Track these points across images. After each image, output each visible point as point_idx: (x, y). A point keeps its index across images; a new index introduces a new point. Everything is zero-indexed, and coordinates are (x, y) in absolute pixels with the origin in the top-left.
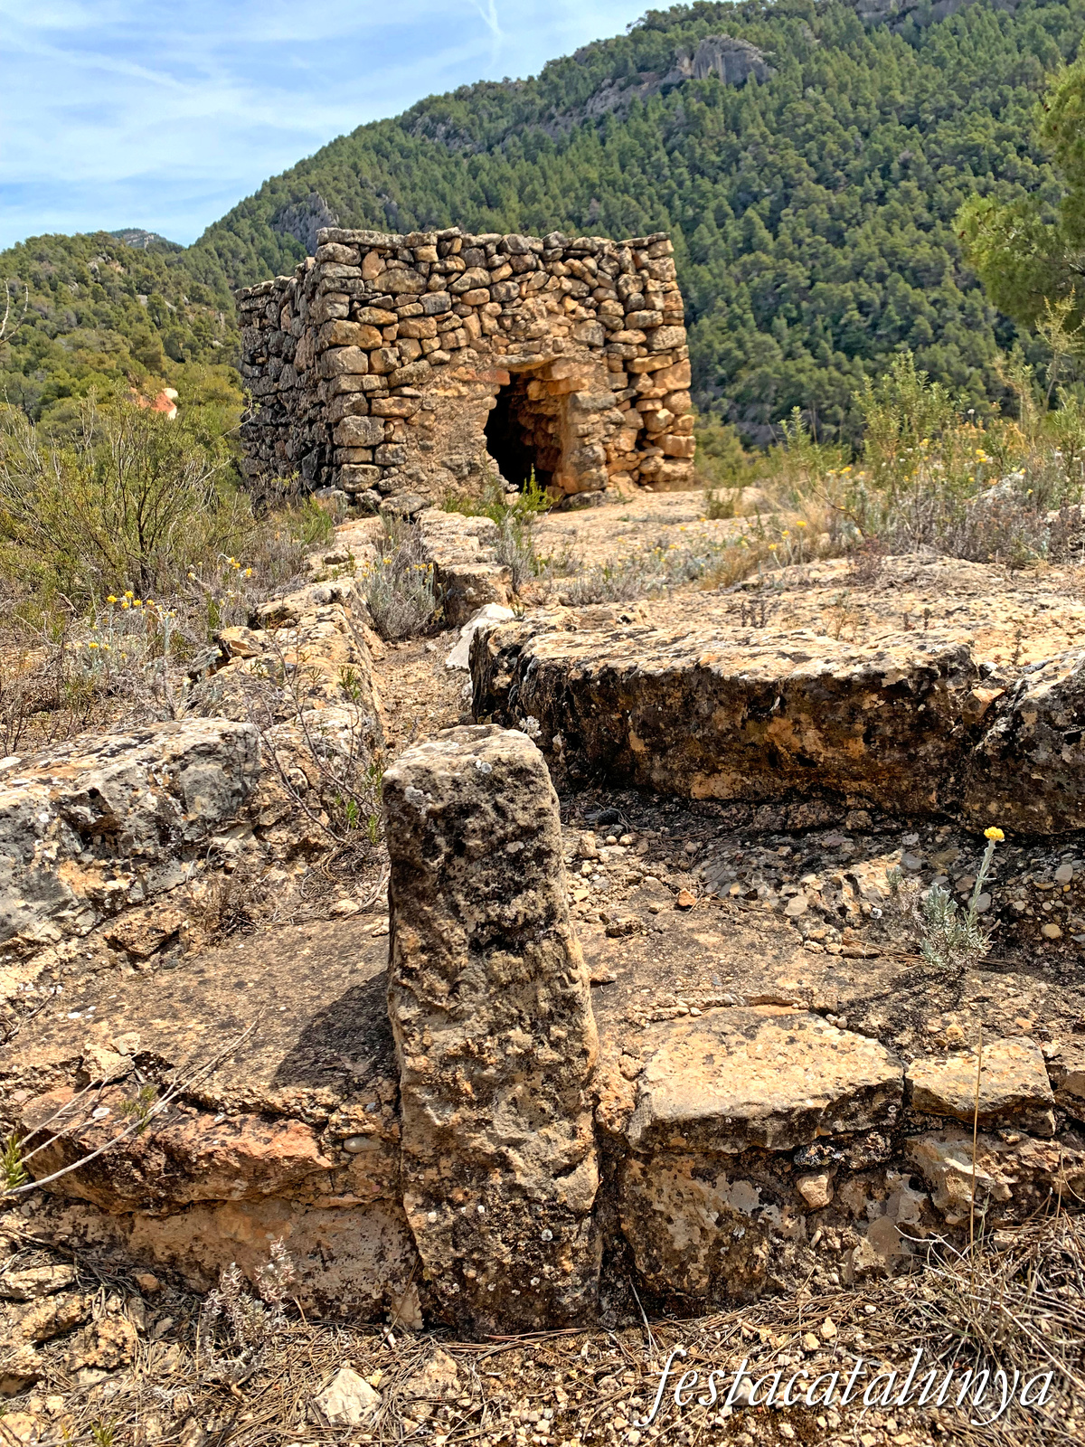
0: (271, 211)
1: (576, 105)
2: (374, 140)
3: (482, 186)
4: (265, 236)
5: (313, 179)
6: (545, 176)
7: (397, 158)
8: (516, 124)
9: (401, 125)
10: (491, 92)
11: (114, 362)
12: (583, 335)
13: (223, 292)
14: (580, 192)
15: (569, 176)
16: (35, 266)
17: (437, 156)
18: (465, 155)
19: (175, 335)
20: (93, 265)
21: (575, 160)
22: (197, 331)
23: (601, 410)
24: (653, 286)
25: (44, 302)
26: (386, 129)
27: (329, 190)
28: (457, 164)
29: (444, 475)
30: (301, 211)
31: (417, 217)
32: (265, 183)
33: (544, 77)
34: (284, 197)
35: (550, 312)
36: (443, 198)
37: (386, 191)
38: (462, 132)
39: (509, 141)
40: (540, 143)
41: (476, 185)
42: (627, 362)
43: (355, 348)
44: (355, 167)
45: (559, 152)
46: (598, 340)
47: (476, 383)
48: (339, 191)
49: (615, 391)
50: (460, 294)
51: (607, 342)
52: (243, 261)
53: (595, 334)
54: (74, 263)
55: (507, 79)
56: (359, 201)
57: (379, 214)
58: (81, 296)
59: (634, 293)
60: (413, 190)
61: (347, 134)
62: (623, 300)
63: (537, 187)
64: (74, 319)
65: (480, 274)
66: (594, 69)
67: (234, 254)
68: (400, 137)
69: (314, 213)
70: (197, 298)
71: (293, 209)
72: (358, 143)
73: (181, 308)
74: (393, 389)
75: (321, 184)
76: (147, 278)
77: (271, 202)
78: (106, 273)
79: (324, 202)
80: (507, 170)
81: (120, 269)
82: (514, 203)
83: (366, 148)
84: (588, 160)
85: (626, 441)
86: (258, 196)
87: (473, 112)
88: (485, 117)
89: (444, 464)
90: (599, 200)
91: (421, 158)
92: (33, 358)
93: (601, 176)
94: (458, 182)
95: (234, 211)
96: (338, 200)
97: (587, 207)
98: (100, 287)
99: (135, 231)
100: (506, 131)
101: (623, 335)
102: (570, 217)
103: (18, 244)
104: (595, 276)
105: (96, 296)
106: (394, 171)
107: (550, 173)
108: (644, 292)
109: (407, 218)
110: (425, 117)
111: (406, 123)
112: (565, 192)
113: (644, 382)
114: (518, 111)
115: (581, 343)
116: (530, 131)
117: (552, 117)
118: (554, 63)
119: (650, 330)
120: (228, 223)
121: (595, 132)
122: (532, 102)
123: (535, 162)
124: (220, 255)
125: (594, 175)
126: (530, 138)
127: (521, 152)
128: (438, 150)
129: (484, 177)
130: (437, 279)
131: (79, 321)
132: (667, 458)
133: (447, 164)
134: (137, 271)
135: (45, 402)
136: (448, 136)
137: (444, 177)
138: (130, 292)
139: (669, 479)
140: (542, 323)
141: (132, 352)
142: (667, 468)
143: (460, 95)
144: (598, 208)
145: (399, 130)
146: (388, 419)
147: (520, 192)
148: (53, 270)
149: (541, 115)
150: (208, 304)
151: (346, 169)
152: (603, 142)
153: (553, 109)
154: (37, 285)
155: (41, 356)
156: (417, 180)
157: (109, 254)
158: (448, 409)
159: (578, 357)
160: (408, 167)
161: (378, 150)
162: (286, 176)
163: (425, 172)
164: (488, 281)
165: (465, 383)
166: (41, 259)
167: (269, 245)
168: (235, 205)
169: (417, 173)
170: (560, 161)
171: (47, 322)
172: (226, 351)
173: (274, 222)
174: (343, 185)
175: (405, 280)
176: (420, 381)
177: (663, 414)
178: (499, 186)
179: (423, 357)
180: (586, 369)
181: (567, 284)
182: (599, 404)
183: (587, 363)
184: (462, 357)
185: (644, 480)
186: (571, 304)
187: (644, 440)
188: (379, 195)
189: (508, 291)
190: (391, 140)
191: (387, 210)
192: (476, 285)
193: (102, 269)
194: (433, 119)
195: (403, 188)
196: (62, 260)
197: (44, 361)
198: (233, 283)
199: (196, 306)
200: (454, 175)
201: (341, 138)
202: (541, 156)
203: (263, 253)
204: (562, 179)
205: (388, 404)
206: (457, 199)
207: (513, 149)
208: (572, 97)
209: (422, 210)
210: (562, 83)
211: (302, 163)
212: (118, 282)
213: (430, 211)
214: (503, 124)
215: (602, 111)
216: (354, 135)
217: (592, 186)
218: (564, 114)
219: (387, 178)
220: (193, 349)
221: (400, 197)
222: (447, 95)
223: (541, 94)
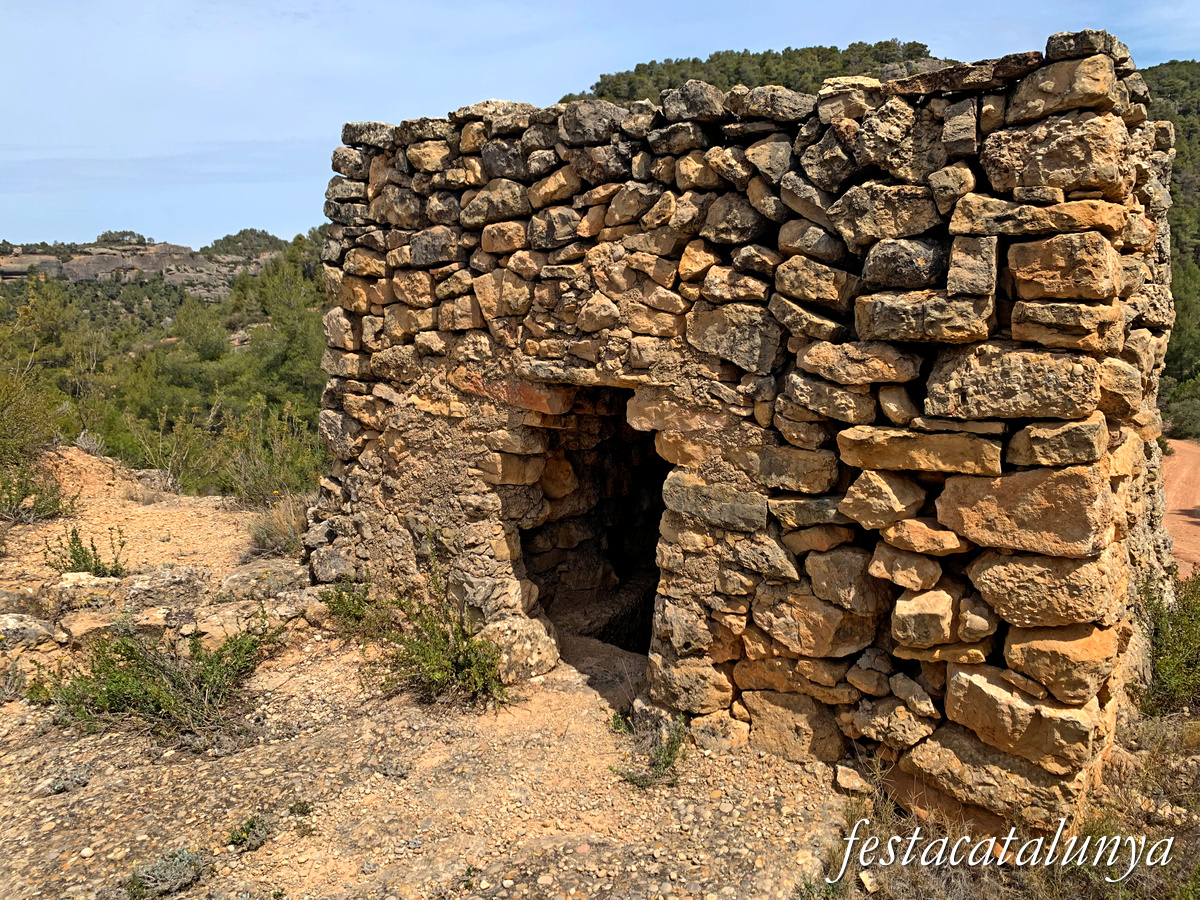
23: (718, 530)
35: (639, 277)
43: (338, 310)
47: (483, 399)
49: (775, 493)
50: (476, 230)
53: (744, 341)
65: (506, 192)
89: (406, 523)
104: (775, 190)
108: (940, 232)
115: (703, 357)
130: (435, 204)
158: (428, 434)
159: (683, 389)
164: (517, 206)
165: (465, 396)
179: (409, 339)
180: (697, 422)
182: (713, 512)
183: (704, 409)
184: (465, 349)
186: (694, 260)
189: (551, 227)
192: (498, 214)
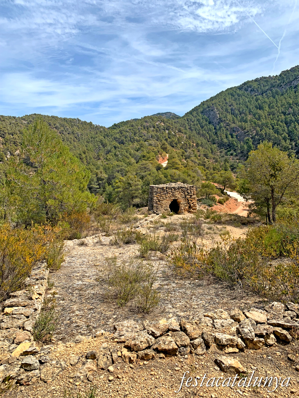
0: (202, 110)
1: (289, 83)
2: (231, 92)
3: (258, 104)
4: (199, 116)
5: (213, 102)
6: (277, 102)
7: (236, 96)
8: (271, 87)
9: (239, 88)
10: (265, 80)
11: (156, 149)
12: (182, 196)
13: (187, 129)
14: (286, 106)
15: (284, 101)
16: (145, 124)
17: (247, 96)
18: (255, 96)
19: (173, 141)
20: (157, 123)
21: (286, 97)
22: (178, 139)
24: (192, 191)
25: (145, 132)
26: (235, 90)
27: (217, 105)
28: (253, 98)
29: (163, 210)
30: (209, 110)
31: (239, 112)
32: (202, 103)
33: (280, 75)
34: (205, 106)
36: (247, 107)
37: (232, 105)
38: (255, 90)
39: (268, 92)
40: (277, 93)
41: (257, 103)
42: (188, 199)
43: (156, 197)
44: (225, 100)
45: (282, 95)
46: (184, 197)
47: (169, 201)
48: (219, 105)
49: (186, 202)
51: (185, 197)
52: (193, 122)
53: (184, 196)
54: (153, 123)
55: (270, 76)
56: (224, 107)
57: (229, 111)
58: (153, 131)
59: (189, 192)
60: (239, 105)
61: (224, 90)
62: (188, 193)
63: (274, 104)
64: (151, 136)
66: (295, 73)
67: (191, 120)
68: (238, 91)
69: (212, 110)
70: (180, 131)
71: (207, 109)
72: (227, 93)
73: (175, 134)
74: (159, 201)
75: (215, 103)
76: (169, 126)
77: (202, 107)
78: (160, 125)
79: (215, 108)
80: (266, 100)
81: (163, 124)
82: (267, 109)
83: (229, 94)
84: (290, 97)
85: (187, 208)
86: (199, 106)
87: (259, 85)
88: (262, 86)
90: (292, 108)
91: (243, 96)
92: (140, 147)
93: (293, 101)
94: (252, 103)
95: (193, 109)
96: (219, 107)
97: (288, 110)
98: (157, 129)
99: (169, 112)
100: (267, 90)
101: (187, 196)
102: (283, 113)
103: (142, 118)
104: (184, 190)
105: (157, 131)
106: (235, 100)
107: (278, 100)
108: (191, 192)
109: (237, 112)
110: (246, 86)
111: (240, 88)
112: (282, 106)
113: (190, 201)
114: (272, 84)
116: (274, 90)
117: (281, 86)
118: (284, 71)
119: (191, 196)
120: (191, 112)
121: (293, 90)
122: (276, 82)
123: (274, 98)
124: (187, 120)
125: (291, 102)
126: (274, 91)
127: (271, 95)
128: (248, 95)
129: (259, 101)
131: (152, 137)
132: (193, 210)
133: (250, 98)
134: (167, 125)
135: (140, 158)
136: (251, 91)
137: (248, 101)
138: (164, 130)
139: (192, 212)
140: (177, 195)
141: (161, 146)
142: (193, 211)
143: (256, 80)
144: (291, 110)
145: (238, 90)
146: (158, 204)
147: (269, 105)
148: (148, 124)
149: (278, 85)
150: (182, 133)
151: (222, 99)
152: (295, 93)
153: (282, 84)
154: (144, 128)
155: (141, 147)
156: (241, 102)
157: (161, 121)
158: (165, 203)
159: (181, 199)
160: (239, 99)
161: (232, 95)
162: (207, 101)
163: (244, 100)
165: (167, 201)
166: (146, 122)
167: (200, 118)
168: (193, 108)
169: (241, 100)
170: (282, 97)
171: (145, 137)
172: (184, 145)
173: (202, 112)
174: (221, 104)
175: (162, 191)
176: (162, 201)
177: (192, 205)
178: (263, 104)
181: (181, 191)
182: (184, 203)
184: (167, 198)
185: (189, 212)
186: (181, 193)
187: (190, 207)
188: (230, 106)
190: (235, 92)
191: (232, 110)
193: (159, 124)
194: (247, 87)
195: (237, 104)
196: (151, 122)
197: (142, 148)
198: (189, 127)
199: (179, 133)
200: (251, 101)
201: (223, 91)
202: (277, 96)
203: (198, 120)
204: (282, 102)
205: (158, 203)
206: (251, 107)
207: (269, 94)
208: (288, 80)
209: (241, 110)
210: (285, 77)
211: (212, 98)
212: (162, 127)
213: (243, 110)
214: (267, 88)
215: (296, 84)
216: (226, 91)
217: (290, 104)
218: (285, 85)
219: (233, 102)
220: (176, 144)
221: (236, 106)
222: (252, 80)
223: (279, 80)
